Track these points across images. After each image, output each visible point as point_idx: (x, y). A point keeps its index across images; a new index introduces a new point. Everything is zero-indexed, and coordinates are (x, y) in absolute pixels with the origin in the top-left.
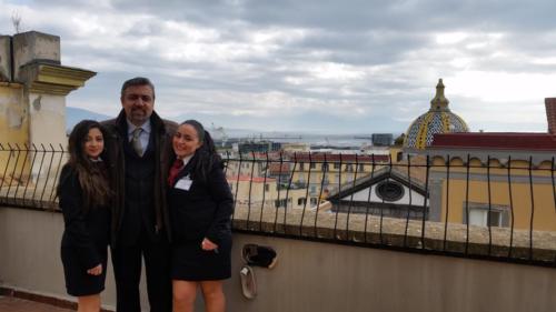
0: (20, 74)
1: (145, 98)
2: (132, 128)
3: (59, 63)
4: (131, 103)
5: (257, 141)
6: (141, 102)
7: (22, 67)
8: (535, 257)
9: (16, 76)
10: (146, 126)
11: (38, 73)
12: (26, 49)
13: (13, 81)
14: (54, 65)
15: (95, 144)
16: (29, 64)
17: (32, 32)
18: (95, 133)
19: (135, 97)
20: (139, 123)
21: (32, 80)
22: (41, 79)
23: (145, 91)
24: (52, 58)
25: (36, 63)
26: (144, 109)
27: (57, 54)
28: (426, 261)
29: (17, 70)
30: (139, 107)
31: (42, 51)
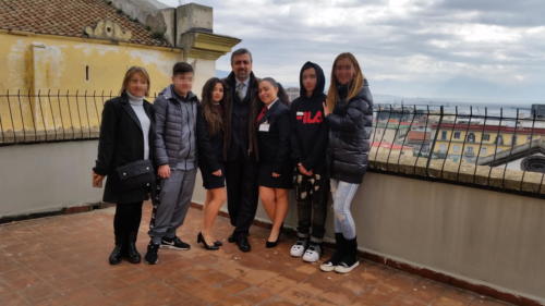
0: (181, 40)
1: (245, 62)
2: (238, 82)
3: (211, 31)
4: (237, 66)
5: (398, 107)
6: (243, 66)
7: (183, 35)
8: (508, 187)
9: (178, 42)
10: (246, 82)
11: (194, 40)
12: (186, 19)
13: (175, 47)
14: (207, 33)
15: (218, 93)
16: (188, 32)
17: (191, 4)
18: (219, 86)
19: (239, 62)
20: (242, 79)
21: (189, 46)
22: (197, 45)
23: (246, 57)
24: (206, 26)
25: (193, 31)
26: (246, 70)
27: (210, 23)
28: (435, 186)
29: (178, 37)
30: (242, 69)
31: (198, 20)
